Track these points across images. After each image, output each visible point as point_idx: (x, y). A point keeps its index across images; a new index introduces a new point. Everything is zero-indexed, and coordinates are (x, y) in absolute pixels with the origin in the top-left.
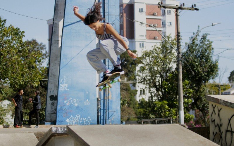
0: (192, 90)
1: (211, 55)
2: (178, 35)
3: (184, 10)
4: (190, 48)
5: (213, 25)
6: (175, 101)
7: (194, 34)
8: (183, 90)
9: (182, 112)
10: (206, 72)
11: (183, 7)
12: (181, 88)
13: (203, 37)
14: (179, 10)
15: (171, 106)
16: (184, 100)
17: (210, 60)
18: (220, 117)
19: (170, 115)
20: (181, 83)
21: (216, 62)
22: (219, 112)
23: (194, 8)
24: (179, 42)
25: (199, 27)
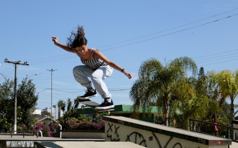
0: (22, 112)
1: (34, 92)
2: (16, 80)
3: (20, 65)
4: (22, 88)
5: (36, 75)
6: (12, 119)
7: (24, 79)
8: (17, 112)
9: (15, 126)
10: (31, 102)
11: (19, 62)
12: (16, 111)
13: (29, 81)
14: (17, 65)
15: (9, 121)
16: (17, 118)
17: (33, 95)
18: (117, 134)
19: (8, 127)
20: (16, 108)
21: (37, 96)
22: (116, 129)
23: (26, 64)
24: (15, 83)
25: (27, 75)
